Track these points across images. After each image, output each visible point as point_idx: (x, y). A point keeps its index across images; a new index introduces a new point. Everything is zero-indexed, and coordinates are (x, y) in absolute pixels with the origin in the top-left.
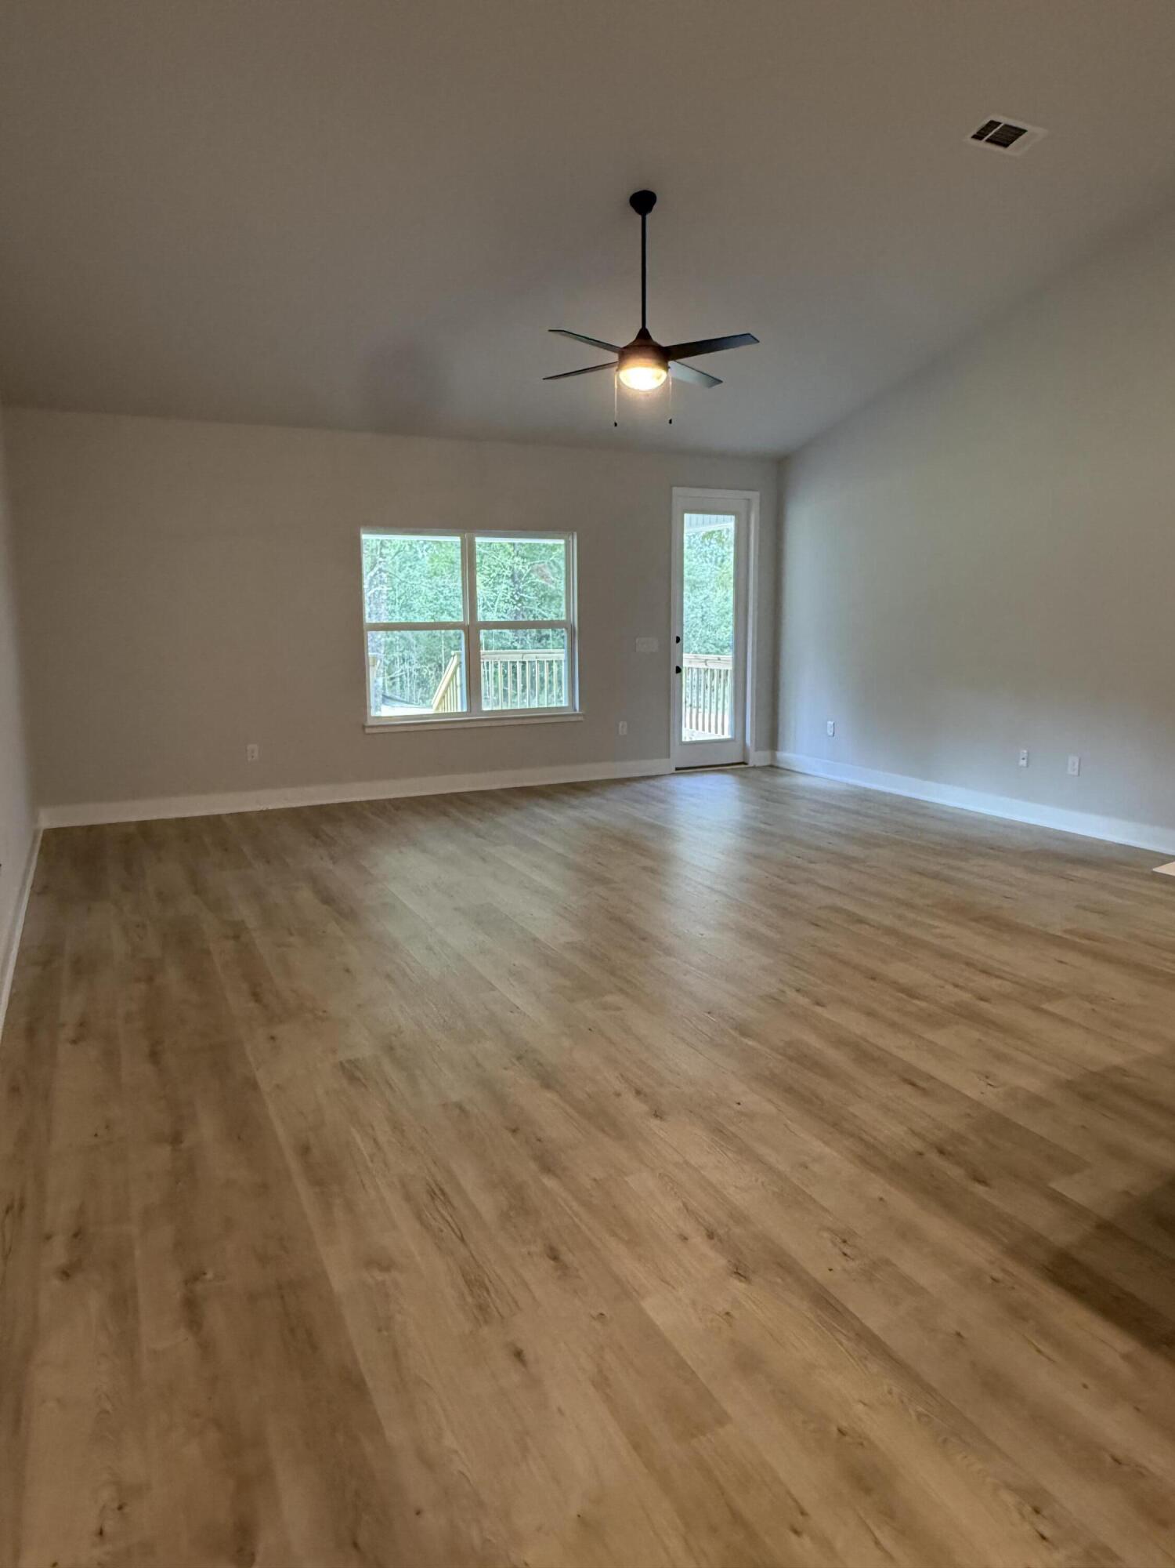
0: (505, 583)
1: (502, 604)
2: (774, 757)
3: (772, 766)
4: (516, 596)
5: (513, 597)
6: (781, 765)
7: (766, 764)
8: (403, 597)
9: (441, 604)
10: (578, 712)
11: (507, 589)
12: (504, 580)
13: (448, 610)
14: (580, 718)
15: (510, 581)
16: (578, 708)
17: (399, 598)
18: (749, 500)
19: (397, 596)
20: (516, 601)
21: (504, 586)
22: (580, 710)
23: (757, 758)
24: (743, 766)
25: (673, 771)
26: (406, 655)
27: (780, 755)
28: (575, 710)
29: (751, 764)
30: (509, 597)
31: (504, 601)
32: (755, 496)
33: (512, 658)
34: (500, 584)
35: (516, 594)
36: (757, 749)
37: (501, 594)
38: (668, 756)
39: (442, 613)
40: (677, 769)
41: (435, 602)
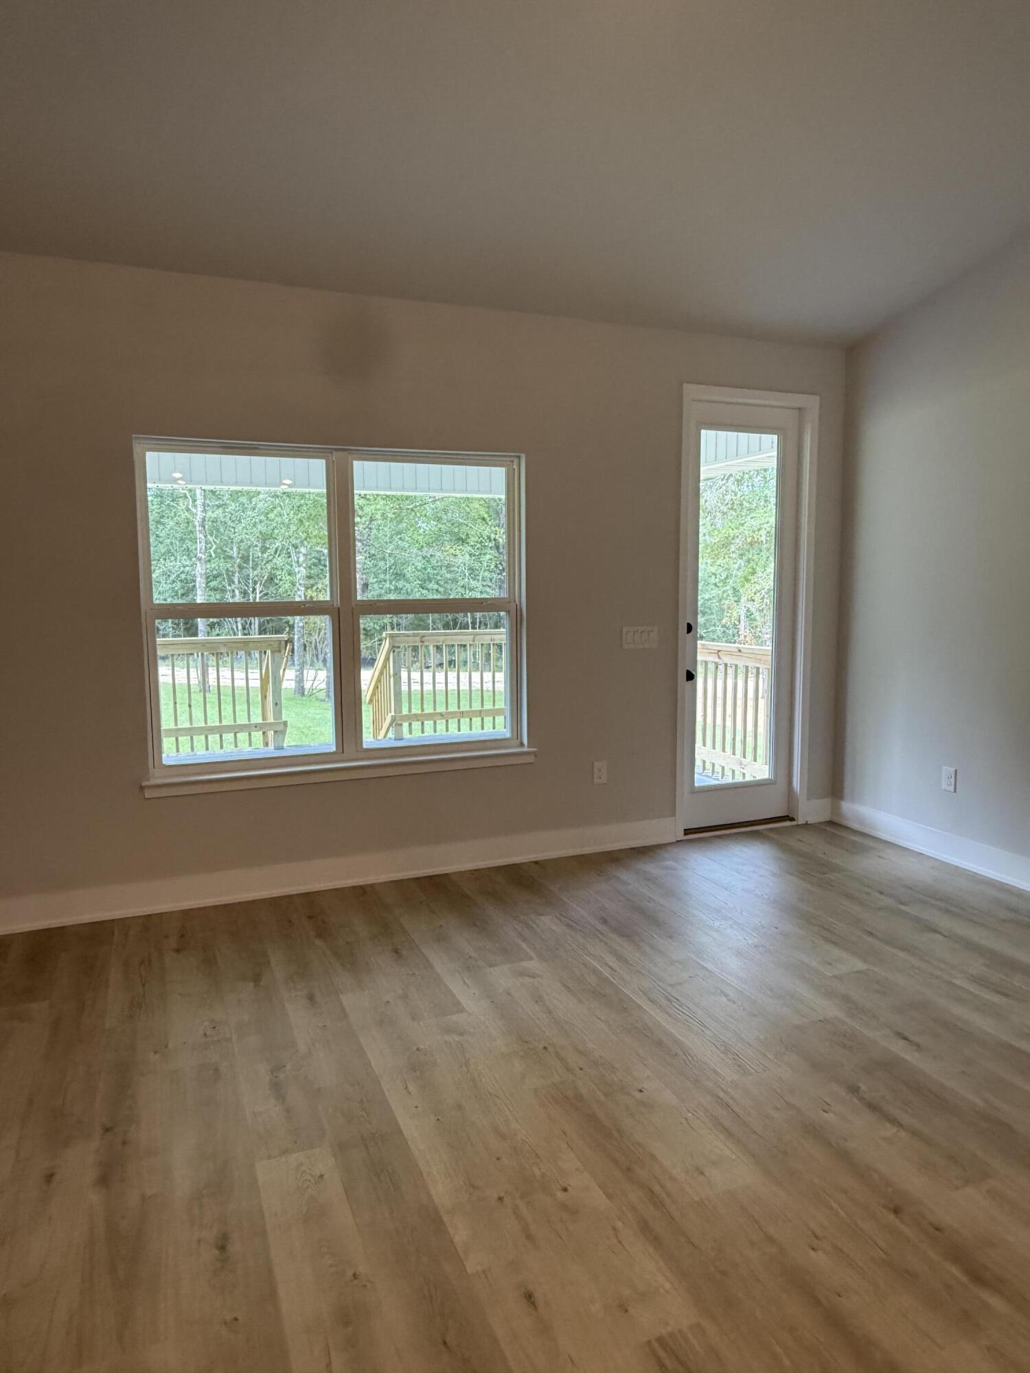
0: (490, 554)
1: (486, 574)
2: (836, 809)
3: (831, 823)
4: (499, 565)
5: (496, 567)
6: (845, 823)
7: (822, 819)
8: (393, 567)
9: (429, 573)
10: (526, 749)
11: (491, 559)
12: (489, 551)
13: (435, 579)
14: (531, 759)
15: (494, 552)
16: (525, 741)
17: (390, 568)
18: (800, 409)
19: (388, 566)
20: (500, 570)
21: (488, 557)
22: (529, 747)
23: (811, 810)
24: (788, 823)
25: (681, 836)
26: (395, 621)
27: (846, 806)
28: (522, 744)
29: (801, 821)
30: (492, 567)
31: (488, 570)
32: (812, 403)
33: (461, 640)
34: (485, 554)
35: (500, 563)
36: (811, 795)
37: (485, 564)
38: (673, 814)
39: (431, 581)
40: (687, 832)
41: (424, 571)
